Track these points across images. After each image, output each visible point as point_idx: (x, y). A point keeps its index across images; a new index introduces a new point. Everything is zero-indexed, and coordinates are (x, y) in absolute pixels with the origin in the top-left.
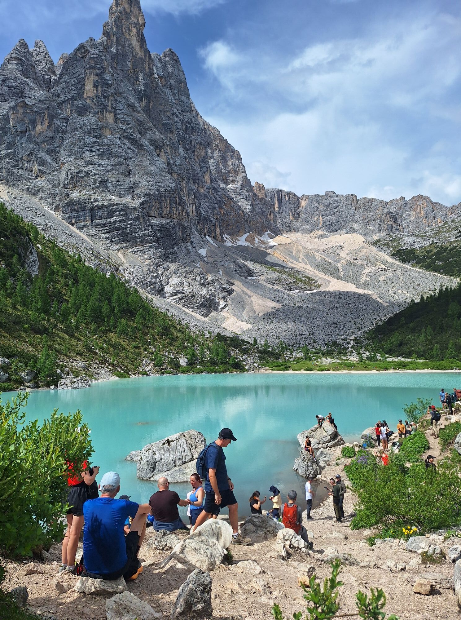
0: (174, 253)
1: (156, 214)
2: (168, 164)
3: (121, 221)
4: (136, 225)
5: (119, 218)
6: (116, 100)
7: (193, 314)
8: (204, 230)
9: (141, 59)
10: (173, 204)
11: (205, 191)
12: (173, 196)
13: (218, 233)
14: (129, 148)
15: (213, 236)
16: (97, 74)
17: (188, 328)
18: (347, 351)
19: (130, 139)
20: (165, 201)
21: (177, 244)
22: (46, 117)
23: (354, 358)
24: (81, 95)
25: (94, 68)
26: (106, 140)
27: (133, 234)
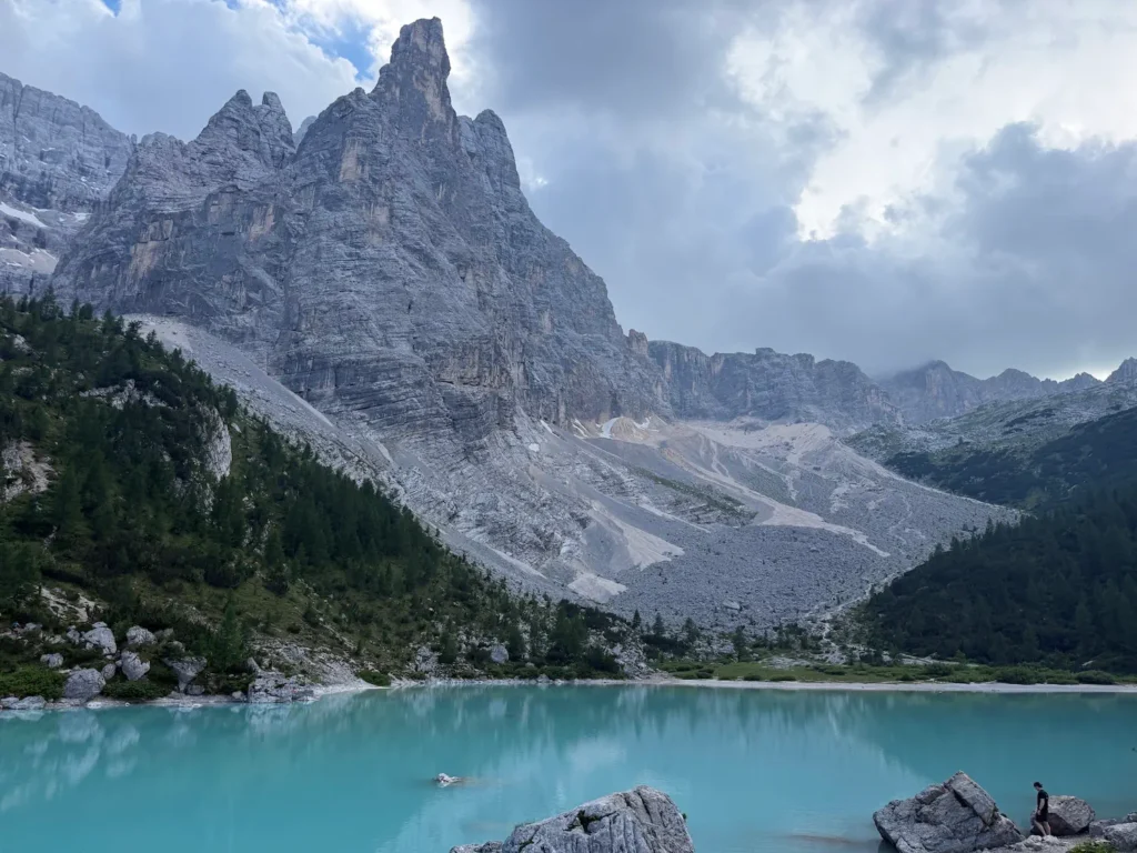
0: (482, 448)
1: (453, 377)
2: (479, 293)
3: (391, 388)
4: (416, 396)
5: (387, 383)
6: (393, 187)
7: (514, 561)
8: (538, 408)
9: (440, 123)
10: (485, 361)
11: (540, 341)
12: (485, 347)
13: (562, 415)
14: (412, 266)
15: (553, 419)
16: (365, 144)
17: (504, 587)
18: (820, 643)
19: (414, 251)
20: (470, 356)
21: (487, 431)
22: (271, 210)
23: (835, 658)
24: (334, 177)
25: (360, 134)
26: (371, 251)
27: (410, 412)
